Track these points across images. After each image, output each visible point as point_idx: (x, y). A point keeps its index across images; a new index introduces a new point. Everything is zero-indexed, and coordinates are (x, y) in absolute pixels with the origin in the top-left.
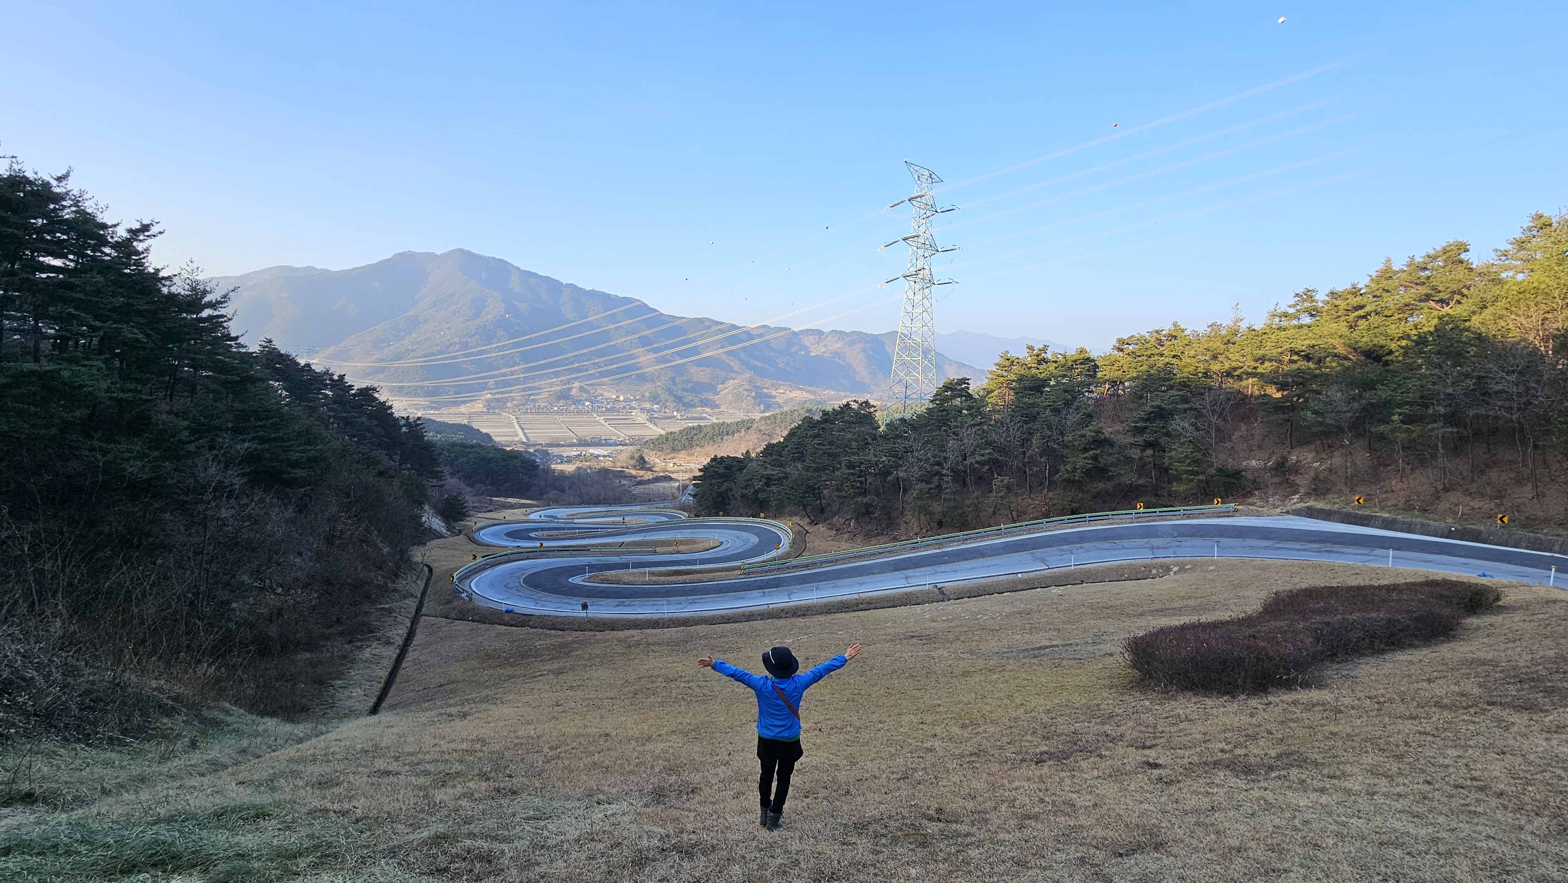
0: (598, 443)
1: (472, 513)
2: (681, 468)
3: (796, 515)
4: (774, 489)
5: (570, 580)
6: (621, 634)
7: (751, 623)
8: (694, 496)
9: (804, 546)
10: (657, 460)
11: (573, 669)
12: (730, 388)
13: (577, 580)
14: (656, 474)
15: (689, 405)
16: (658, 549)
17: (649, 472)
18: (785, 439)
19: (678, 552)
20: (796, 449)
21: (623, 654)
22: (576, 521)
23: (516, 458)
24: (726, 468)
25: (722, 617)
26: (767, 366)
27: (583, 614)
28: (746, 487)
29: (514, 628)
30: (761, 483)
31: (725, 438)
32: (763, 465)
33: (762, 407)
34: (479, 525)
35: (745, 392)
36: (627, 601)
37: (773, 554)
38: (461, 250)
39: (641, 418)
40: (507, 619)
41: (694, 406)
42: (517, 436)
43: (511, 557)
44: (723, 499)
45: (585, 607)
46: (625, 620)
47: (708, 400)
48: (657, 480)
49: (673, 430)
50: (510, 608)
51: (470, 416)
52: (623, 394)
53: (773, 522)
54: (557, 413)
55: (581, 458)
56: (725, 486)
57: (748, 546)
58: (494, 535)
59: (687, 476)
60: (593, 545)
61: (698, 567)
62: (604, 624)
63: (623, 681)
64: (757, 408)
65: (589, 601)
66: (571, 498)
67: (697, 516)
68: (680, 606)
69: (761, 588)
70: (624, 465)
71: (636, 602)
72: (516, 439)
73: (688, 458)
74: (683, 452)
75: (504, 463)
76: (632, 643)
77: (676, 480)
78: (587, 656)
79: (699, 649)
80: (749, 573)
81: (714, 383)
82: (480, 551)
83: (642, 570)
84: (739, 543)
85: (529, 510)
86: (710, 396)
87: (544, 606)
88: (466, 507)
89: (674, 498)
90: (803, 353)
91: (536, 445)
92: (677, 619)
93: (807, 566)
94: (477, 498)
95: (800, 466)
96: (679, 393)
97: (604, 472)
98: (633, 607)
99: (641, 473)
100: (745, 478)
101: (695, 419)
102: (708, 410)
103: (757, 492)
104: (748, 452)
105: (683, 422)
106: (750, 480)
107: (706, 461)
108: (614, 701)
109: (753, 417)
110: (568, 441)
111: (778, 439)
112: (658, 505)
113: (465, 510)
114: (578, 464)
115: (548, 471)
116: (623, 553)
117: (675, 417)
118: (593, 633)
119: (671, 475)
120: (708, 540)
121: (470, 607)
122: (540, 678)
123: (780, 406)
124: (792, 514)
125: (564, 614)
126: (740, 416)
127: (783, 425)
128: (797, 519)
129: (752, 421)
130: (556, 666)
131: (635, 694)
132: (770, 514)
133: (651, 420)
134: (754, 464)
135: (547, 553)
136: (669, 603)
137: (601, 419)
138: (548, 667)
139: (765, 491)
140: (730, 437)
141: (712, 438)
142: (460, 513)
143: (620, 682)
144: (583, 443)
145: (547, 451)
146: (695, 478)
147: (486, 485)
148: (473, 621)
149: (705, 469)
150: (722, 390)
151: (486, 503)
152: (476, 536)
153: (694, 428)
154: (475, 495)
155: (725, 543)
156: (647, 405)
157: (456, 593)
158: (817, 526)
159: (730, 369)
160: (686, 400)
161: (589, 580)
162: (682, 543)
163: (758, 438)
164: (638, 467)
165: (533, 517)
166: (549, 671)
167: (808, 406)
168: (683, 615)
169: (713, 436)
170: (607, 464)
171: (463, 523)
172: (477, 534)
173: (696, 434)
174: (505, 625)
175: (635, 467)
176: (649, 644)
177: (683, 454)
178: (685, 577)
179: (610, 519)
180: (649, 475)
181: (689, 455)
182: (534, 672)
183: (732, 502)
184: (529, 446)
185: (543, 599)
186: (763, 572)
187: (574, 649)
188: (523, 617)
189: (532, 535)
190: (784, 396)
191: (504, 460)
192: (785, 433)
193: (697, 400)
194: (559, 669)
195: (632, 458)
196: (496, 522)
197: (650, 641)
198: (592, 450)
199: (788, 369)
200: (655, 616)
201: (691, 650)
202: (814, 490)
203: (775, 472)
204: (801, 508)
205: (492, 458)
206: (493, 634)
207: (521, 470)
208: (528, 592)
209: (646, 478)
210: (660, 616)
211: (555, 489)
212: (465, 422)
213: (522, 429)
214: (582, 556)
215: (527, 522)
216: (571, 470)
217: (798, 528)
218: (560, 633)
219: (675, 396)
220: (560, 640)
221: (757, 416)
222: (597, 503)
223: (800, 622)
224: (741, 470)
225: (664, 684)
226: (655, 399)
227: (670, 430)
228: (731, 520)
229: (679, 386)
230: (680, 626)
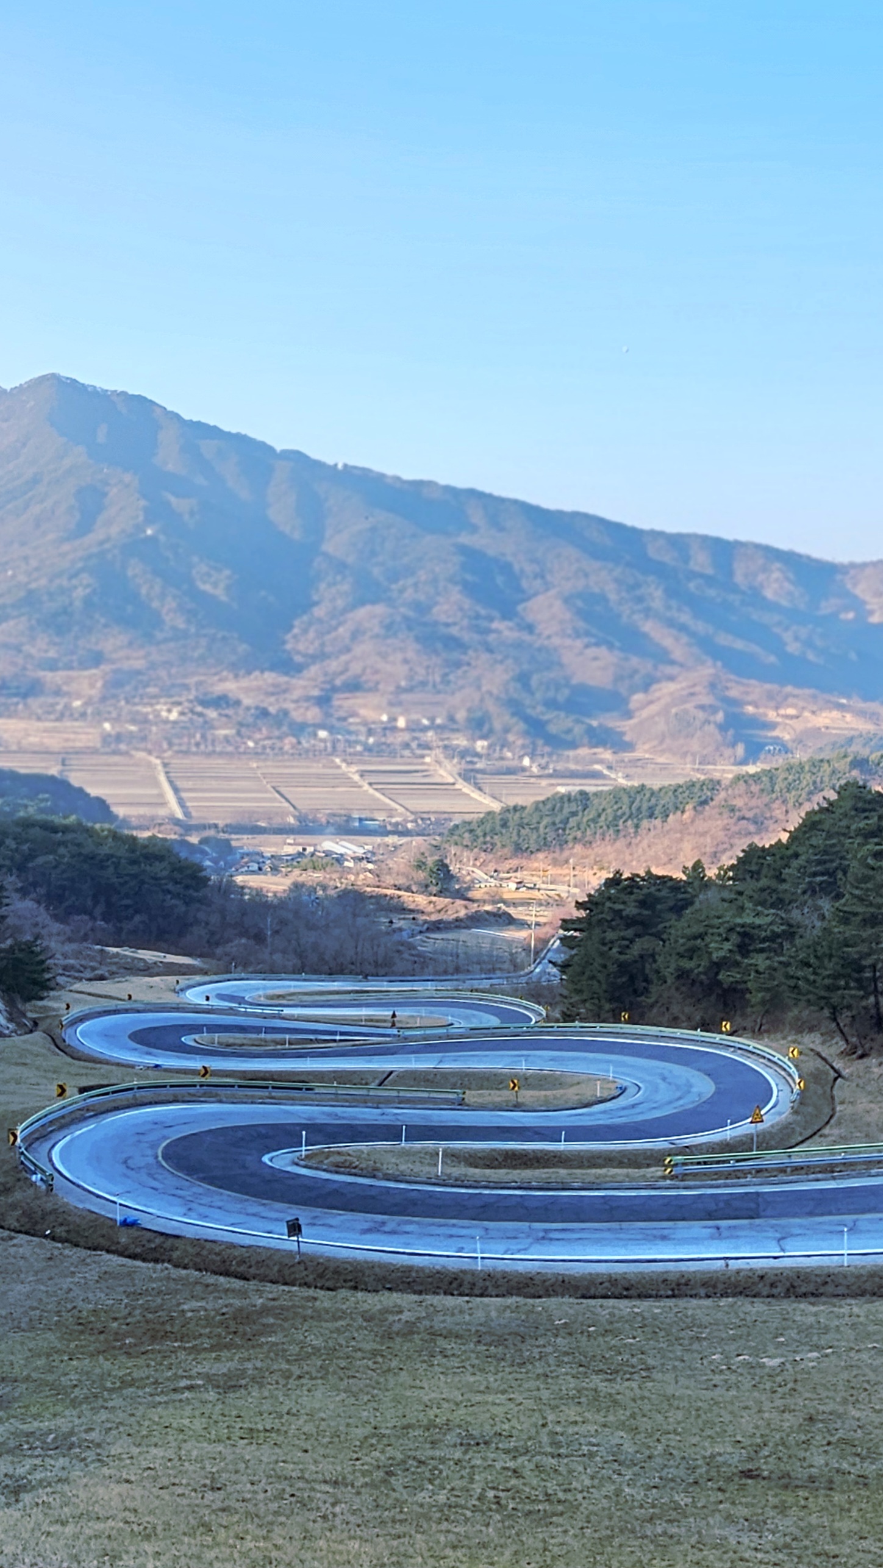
0: (346, 828)
1: (61, 980)
2: (536, 894)
3: (811, 1030)
4: (760, 961)
5: (266, 1159)
6: (373, 1302)
7: (682, 1303)
8: (564, 967)
9: (827, 1111)
10: (479, 874)
11: (258, 1381)
12: (663, 702)
13: (279, 1160)
14: (474, 907)
15: (559, 743)
16: (471, 1096)
17: (459, 902)
18: (793, 837)
19: (517, 1107)
20: (819, 862)
21: (375, 1353)
22: (287, 1011)
23: (160, 858)
24: (642, 904)
25: (613, 1280)
26: (755, 648)
27: (290, 1244)
28: (690, 954)
29: (139, 1263)
30: (727, 946)
31: (645, 823)
32: (735, 900)
33: (740, 749)
34: (75, 1011)
35: (701, 715)
36: (392, 1222)
37: (745, 1128)
38: (54, 376)
39: (446, 772)
40: (123, 1240)
41: (573, 745)
42: (164, 804)
43: (140, 1094)
44: (632, 978)
45: (294, 1228)
46: (381, 1265)
47: (608, 731)
48: (476, 920)
49: (520, 801)
50: (132, 1216)
51: (65, 757)
52: (407, 711)
53: (752, 1044)
54: (256, 754)
55: (304, 861)
56: (636, 949)
57: (687, 1103)
58: (107, 1036)
59: (547, 915)
60: (320, 1076)
61: (562, 1146)
62: (336, 1272)
63: (368, 1430)
64: (728, 752)
65: (303, 1215)
66: (277, 957)
67: (568, 1017)
68: (513, 1245)
69: (710, 1216)
70: (401, 881)
71: (412, 1224)
72: (162, 812)
73: (552, 871)
74: (541, 855)
75: (134, 869)
76: (396, 1327)
77: (522, 924)
78: (294, 1349)
79: (552, 1360)
80: (684, 1177)
81: (623, 691)
82: (75, 1077)
83: (430, 1144)
84: (664, 1093)
85: (184, 981)
86: (613, 722)
87: (204, 1217)
88: (48, 969)
89: (516, 967)
90: (851, 615)
91: (204, 827)
92: (505, 1275)
93: (829, 1170)
94: (74, 946)
95: (826, 905)
96: (537, 711)
97: (353, 898)
98: (403, 1238)
99: (441, 902)
100: (688, 931)
101: (573, 775)
102: (607, 755)
103: (718, 966)
104: (698, 865)
105: (544, 782)
106: (701, 936)
107: (595, 880)
108: (338, 1492)
109: (717, 776)
110: (277, 822)
111: (777, 835)
112: (476, 984)
113: (47, 976)
114: (297, 876)
115: (228, 889)
116: (388, 1102)
117: (524, 769)
118: (311, 1292)
119: (511, 911)
120: (591, 1080)
121: (49, 1206)
122: (187, 1394)
123: (785, 749)
124: (803, 1027)
125: (248, 1241)
126: (686, 771)
127: (791, 797)
128: (812, 1040)
129: (714, 785)
130: (222, 1368)
131: (390, 1474)
132: (748, 1023)
133: (467, 776)
134: (711, 895)
135: (219, 1090)
136: (487, 1236)
137: (352, 771)
138: (205, 1367)
139: (737, 964)
140: (658, 822)
141: (613, 824)
142: (35, 982)
143: (361, 1432)
144: (306, 826)
145: (228, 841)
146: (566, 924)
147: (93, 918)
148: (52, 1237)
149: (590, 904)
150: (642, 707)
151: (92, 959)
152: (67, 1035)
153: (568, 798)
154: (70, 940)
155: (632, 1090)
156: (461, 741)
157: (22, 1171)
158: (865, 1061)
159: (663, 657)
160: (552, 729)
161: (308, 1161)
162: (527, 1081)
163: (726, 829)
164: (434, 889)
165: (194, 996)
166: (208, 1378)
167: (858, 749)
168: (521, 1267)
169: (616, 818)
170: (363, 880)
171: (40, 1003)
172: (70, 1031)
173: (574, 814)
174: (121, 1254)
175: (425, 888)
176: (434, 1334)
177: (540, 861)
178: (527, 1174)
179: (364, 1012)
180: (459, 910)
181: (555, 863)
182: (176, 1377)
183: (654, 989)
184: (189, 829)
185: (205, 1200)
186: (718, 1175)
187: (268, 1330)
188: (159, 1240)
189: (188, 1040)
190: (799, 726)
191: (133, 862)
192: (795, 821)
193: (578, 730)
194: (228, 1376)
195: (421, 865)
196: (111, 1004)
197: (438, 1325)
198: (330, 844)
199: (811, 656)
200: (453, 1265)
201: (531, 1361)
202: (861, 969)
203: (765, 919)
204: (826, 1012)
205: (109, 857)
206: (92, 1274)
207: (170, 887)
208: (171, 1181)
209: (450, 916)
210: (466, 1265)
211: (241, 935)
212: (54, 771)
213: (176, 790)
214: (293, 1101)
215: (177, 1009)
216: (281, 888)
217: (814, 1064)
218: (237, 1284)
219: (527, 719)
220: (237, 1303)
221: (725, 771)
222: (335, 971)
223: (805, 1312)
224: (679, 909)
225: (458, 1455)
226: (479, 725)
227: (512, 802)
228: (648, 1034)
229: (538, 696)
230: (509, 1293)
